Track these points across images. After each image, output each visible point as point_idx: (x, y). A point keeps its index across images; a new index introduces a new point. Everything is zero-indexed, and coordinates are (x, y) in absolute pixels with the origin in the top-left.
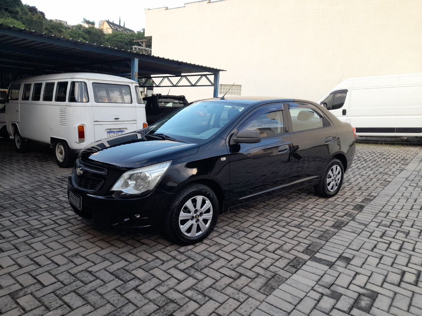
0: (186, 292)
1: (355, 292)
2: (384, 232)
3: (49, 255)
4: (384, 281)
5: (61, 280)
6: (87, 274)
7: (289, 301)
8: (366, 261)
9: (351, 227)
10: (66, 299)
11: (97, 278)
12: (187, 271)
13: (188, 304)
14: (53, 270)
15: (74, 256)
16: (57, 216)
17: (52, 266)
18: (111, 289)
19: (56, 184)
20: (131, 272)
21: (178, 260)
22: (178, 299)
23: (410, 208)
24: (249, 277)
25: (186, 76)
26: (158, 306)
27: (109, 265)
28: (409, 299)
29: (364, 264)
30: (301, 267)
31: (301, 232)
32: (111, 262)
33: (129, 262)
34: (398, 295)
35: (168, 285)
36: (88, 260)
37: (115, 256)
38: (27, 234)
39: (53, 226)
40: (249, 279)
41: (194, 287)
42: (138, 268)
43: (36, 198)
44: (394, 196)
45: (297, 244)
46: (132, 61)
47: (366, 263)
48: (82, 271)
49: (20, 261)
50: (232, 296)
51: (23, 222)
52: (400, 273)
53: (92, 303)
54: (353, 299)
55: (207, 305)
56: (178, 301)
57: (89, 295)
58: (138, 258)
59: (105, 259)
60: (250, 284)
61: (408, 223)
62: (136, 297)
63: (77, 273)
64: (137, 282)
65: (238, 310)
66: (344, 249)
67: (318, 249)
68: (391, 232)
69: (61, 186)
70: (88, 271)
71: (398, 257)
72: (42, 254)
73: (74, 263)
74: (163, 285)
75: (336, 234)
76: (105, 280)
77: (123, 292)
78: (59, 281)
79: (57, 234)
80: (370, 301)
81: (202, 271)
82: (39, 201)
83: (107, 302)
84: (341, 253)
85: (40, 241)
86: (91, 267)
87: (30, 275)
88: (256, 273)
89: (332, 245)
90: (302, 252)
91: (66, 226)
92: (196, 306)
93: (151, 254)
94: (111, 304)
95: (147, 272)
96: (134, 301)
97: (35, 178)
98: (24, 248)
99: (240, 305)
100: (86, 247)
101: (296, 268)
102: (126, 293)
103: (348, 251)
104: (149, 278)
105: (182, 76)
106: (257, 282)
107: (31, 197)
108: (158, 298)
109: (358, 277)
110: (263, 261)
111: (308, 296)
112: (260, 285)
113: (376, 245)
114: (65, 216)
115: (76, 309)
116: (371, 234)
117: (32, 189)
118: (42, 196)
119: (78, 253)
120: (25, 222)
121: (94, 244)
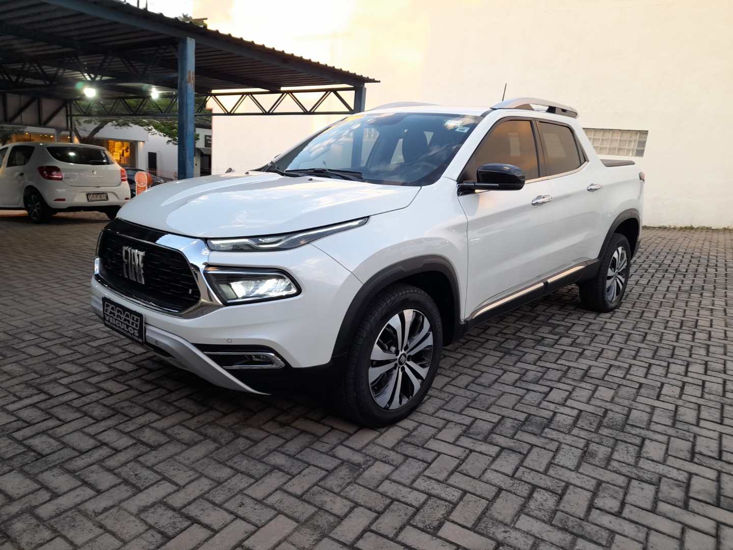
25: (291, 92)
46: (180, 46)
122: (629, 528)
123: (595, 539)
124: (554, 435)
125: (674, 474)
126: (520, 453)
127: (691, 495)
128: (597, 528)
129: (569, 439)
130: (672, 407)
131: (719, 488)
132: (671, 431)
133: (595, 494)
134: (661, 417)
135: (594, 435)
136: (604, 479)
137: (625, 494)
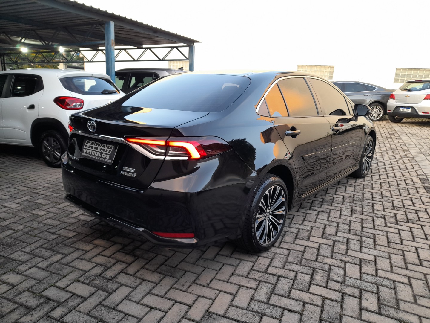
12: (385, 312)
33: (295, 312)
38: (93, 290)
39: (119, 267)
46: (106, 25)
51: (63, 268)
79: (138, 281)
97: (9, 189)
107: (34, 222)
117: (25, 208)
118: (48, 217)
119: (207, 311)
120: (69, 268)
121: (210, 288)
122: (379, 232)
123: (369, 237)
124: (337, 205)
125: (389, 214)
126: (327, 212)
127: (398, 220)
128: (368, 233)
129: (343, 206)
130: (380, 192)
131: (407, 217)
132: (382, 200)
133: (362, 223)
134: (377, 196)
135: (353, 204)
136: (363, 218)
137: (374, 222)
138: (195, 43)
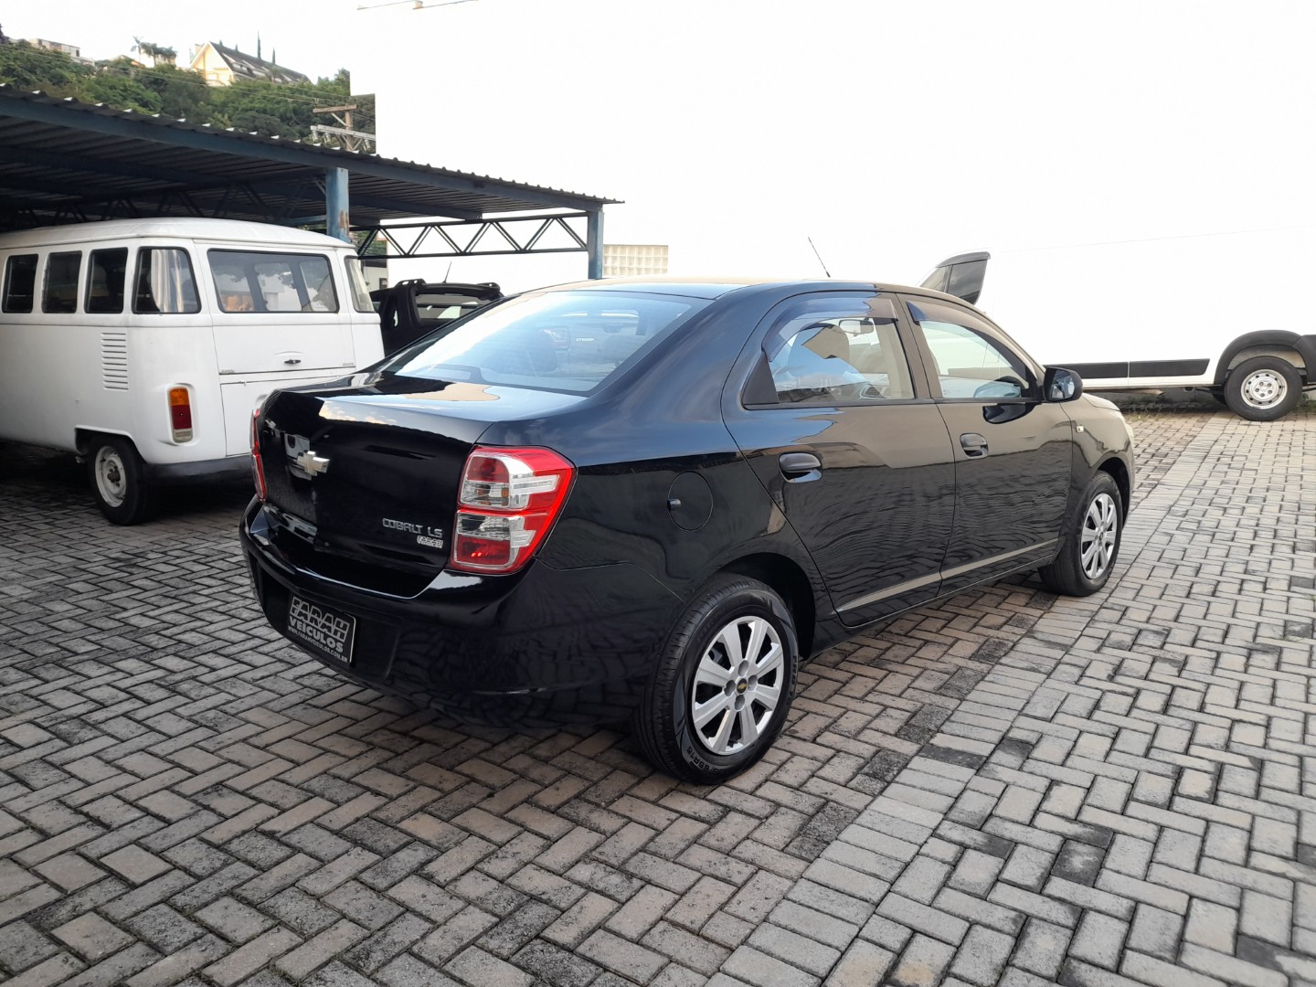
0: (572, 870)
1: (1052, 832)
2: (1117, 663)
3: (131, 794)
4: (1130, 798)
5: (183, 863)
6: (262, 841)
7: (874, 871)
8: (1074, 746)
9: (1026, 656)
10: (211, 916)
11: (296, 850)
12: (566, 809)
13: (584, 902)
14: (152, 836)
15: (210, 790)
16: (132, 675)
17: (147, 825)
18: (343, 877)
19: (111, 577)
20: (398, 825)
21: (533, 781)
22: (552, 892)
23: (1184, 593)
24: (751, 816)
25: (497, 221)
26: (495, 915)
27: (325, 810)
28: (1199, 839)
29: (1069, 755)
30: (895, 776)
31: (885, 677)
32: (331, 801)
33: (385, 796)
34: (1167, 833)
35: (514, 855)
36: (259, 801)
37: (340, 782)
38: (46, 735)
39: (126, 707)
40: (752, 820)
41: (595, 854)
42: (416, 812)
43: (54, 624)
44: (1138, 560)
45: (877, 711)
46: (328, 179)
47: (1076, 752)
48: (244, 833)
49: (37, 817)
50: (710, 870)
51: (24, 701)
52: (1170, 773)
53: (293, 923)
54: (1048, 854)
55: (639, 899)
56: (553, 898)
57: (280, 900)
58: (412, 784)
59: (312, 794)
60: (757, 835)
61: (1181, 634)
62: (424, 896)
63: (230, 841)
64: (420, 854)
65: (732, 908)
66: (1011, 719)
67: (939, 723)
68: (1137, 662)
69: (128, 583)
70: (264, 833)
71: (1162, 729)
72: (108, 791)
73: (213, 810)
74: (500, 855)
75: (986, 679)
76: (322, 854)
77: (381, 883)
78: (176, 867)
79: (143, 729)
80: (1097, 855)
81: (610, 808)
82: (65, 632)
83: (338, 916)
84: (1005, 731)
85: (92, 755)
86: (269, 819)
87: (78, 857)
88: (769, 800)
89: (977, 709)
90: (896, 735)
91: (169, 704)
92: (609, 905)
93: (451, 769)
94: (352, 920)
95: (447, 821)
96: (422, 907)
97: (35, 560)
98: (44, 777)
99: (734, 895)
100: (245, 760)
101: (882, 779)
102: (393, 885)
103: (1023, 721)
104: (456, 839)
105: (485, 222)
106: (775, 828)
107: (36, 623)
108: (491, 893)
109: (1056, 791)
110: (788, 766)
111: (923, 855)
112: (787, 833)
113: (1098, 701)
114: (160, 673)
115: (245, 943)
116: (1084, 673)
117: (36, 598)
118: (70, 615)
119: (220, 783)
120: (33, 701)
121: (268, 751)
138: (604, 206)
